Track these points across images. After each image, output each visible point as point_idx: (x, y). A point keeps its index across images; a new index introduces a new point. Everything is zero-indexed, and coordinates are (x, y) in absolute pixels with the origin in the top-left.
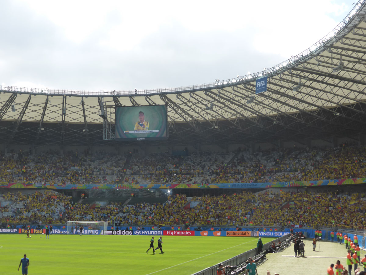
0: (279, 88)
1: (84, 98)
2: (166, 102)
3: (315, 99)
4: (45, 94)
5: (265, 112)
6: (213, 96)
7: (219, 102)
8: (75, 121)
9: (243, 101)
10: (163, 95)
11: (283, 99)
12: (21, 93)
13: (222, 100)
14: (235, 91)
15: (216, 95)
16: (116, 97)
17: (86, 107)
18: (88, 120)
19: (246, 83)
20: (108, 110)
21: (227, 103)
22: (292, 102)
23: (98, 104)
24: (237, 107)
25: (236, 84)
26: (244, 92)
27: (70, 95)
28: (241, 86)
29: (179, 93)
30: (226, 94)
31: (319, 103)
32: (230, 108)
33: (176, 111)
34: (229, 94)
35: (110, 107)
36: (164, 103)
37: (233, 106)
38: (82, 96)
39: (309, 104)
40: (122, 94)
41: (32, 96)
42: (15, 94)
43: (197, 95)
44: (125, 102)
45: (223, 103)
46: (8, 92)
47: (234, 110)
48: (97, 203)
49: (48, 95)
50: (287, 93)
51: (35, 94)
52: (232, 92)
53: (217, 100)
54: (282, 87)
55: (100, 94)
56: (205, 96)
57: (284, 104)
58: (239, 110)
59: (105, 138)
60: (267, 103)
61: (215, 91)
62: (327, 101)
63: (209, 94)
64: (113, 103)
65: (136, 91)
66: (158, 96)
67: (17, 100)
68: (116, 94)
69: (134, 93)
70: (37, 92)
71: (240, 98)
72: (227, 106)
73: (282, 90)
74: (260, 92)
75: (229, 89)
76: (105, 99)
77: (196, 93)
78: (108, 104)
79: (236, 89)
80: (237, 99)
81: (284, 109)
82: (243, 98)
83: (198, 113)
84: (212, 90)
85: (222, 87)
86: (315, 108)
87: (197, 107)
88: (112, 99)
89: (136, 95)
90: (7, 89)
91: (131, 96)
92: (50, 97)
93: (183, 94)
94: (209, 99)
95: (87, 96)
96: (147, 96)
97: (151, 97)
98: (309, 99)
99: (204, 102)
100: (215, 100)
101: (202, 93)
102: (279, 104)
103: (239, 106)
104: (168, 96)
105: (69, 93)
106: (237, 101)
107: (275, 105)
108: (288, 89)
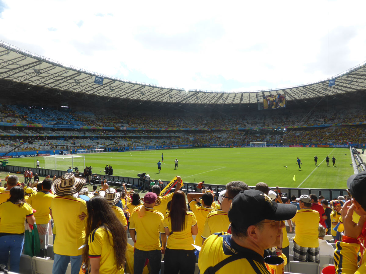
0: (339, 83)
1: (250, 93)
2: (285, 93)
3: (356, 86)
4: (235, 93)
5: (330, 94)
6: (307, 89)
7: (309, 91)
8: (245, 103)
9: (320, 90)
10: (284, 90)
11: (340, 88)
12: (225, 93)
13: (310, 90)
14: (317, 86)
15: (308, 88)
16: (263, 92)
17: (250, 97)
18: (251, 102)
19: (323, 82)
20: (260, 97)
21: (312, 91)
22: (344, 89)
23: (256, 95)
24: (316, 92)
25: (318, 83)
26: (322, 86)
27: (245, 93)
28: (321, 84)
29: (291, 89)
30: (313, 87)
31: (359, 88)
32: (314, 93)
33: (288, 96)
34: (314, 87)
35: (260, 96)
36: (284, 93)
37: (315, 92)
38: (249, 93)
39: (353, 89)
40: (266, 91)
41: (230, 94)
42: (223, 94)
43: (299, 89)
44: (267, 94)
45: (311, 92)
46: (221, 93)
47: (315, 94)
48: (256, 135)
49: (236, 93)
50: (343, 85)
51: (231, 93)
52: (316, 86)
53: (308, 90)
54: (341, 82)
55: (256, 92)
56: (303, 89)
57: (339, 90)
58: (318, 94)
59: (259, 109)
60: (332, 90)
61: (308, 87)
62: (363, 87)
63: (305, 88)
64: (262, 95)
65: (272, 89)
66: (282, 90)
67: (224, 96)
68: (263, 91)
69: (271, 90)
70: (232, 92)
71: (319, 89)
72: (312, 93)
73: (341, 84)
74: (330, 86)
75: (315, 85)
76: (259, 93)
77: (299, 88)
78: (260, 95)
79: (318, 85)
80: (317, 89)
81: (340, 92)
82: (321, 89)
83: (298, 96)
84: (306, 86)
85: (311, 85)
86: (355, 90)
87: (298, 94)
88: (262, 93)
89: (272, 91)
90: (220, 92)
91: (269, 91)
92: (237, 94)
93: (293, 89)
94: (305, 90)
95: (251, 93)
96: (276, 91)
97: (278, 91)
98: (354, 87)
99: (302, 92)
100: (307, 90)
101: (302, 88)
102: (337, 90)
103: (317, 92)
104: (286, 90)
105: (244, 92)
106: (318, 90)
107: (335, 91)
108: (344, 83)
